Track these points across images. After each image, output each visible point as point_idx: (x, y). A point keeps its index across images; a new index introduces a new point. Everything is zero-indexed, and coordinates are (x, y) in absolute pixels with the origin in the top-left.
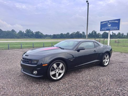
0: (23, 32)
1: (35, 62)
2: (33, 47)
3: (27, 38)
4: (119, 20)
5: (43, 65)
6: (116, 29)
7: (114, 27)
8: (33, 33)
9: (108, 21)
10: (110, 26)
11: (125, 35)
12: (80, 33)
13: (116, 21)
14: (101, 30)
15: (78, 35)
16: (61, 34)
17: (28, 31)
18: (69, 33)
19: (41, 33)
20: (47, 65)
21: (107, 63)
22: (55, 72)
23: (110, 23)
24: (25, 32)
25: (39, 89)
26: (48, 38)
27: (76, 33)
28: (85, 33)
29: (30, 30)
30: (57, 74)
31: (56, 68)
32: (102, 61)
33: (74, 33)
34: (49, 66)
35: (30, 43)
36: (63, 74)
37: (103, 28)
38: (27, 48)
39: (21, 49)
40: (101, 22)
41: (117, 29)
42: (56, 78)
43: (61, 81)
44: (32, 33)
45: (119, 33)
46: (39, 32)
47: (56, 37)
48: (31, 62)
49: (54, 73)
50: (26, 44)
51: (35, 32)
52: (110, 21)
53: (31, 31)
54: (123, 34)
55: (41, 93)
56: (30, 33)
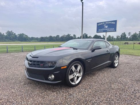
0: (3, 34)
1: (50, 65)
2: (22, 51)
3: (9, 41)
4: (116, 21)
5: (62, 68)
6: (112, 30)
7: (111, 29)
8: (16, 35)
9: (105, 22)
10: (107, 27)
11: (115, 38)
12: (70, 36)
13: (113, 23)
14: (98, 32)
15: (69, 38)
16: (50, 36)
17: (10, 33)
18: (59, 36)
19: (26, 36)
20: (66, 67)
21: (117, 64)
22: (74, 75)
23: (107, 24)
24: (5, 34)
25: (60, 98)
26: (34, 41)
27: (67, 36)
28: (76, 36)
29: (11, 32)
30: (76, 78)
31: (74, 70)
32: (113, 62)
33: (65, 35)
34: (68, 69)
35: (16, 46)
36: (81, 77)
37: (99, 30)
38: (14, 52)
39: (7, 53)
40: (98, 23)
41: (114, 30)
42: (74, 83)
43: (80, 86)
44: (14, 36)
45: (110, 36)
46: (23, 34)
47: (44, 40)
48: (44, 65)
49: (73, 77)
50: (12, 47)
51: (18, 34)
52: (106, 22)
53: (13, 33)
54: (113, 37)
55: (65, 102)
56: (13, 36)
